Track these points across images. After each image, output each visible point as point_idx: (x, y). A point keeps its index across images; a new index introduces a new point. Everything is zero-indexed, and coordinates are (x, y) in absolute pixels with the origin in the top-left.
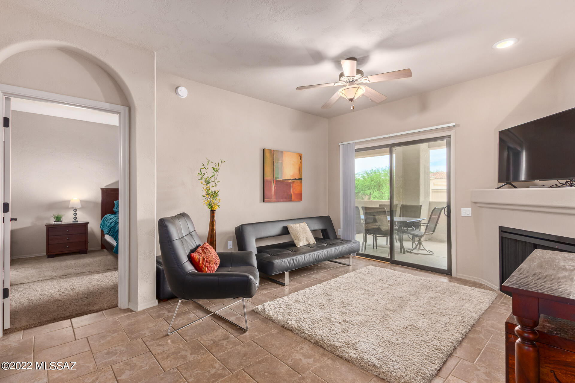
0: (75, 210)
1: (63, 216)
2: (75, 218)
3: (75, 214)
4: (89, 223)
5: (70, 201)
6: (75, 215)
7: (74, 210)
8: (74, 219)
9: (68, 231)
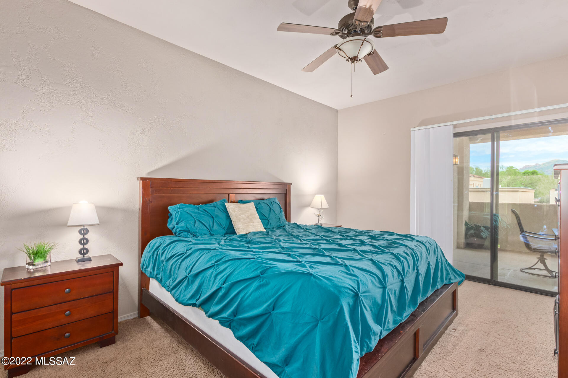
0: (84, 231)
1: (51, 248)
2: (84, 252)
3: (84, 241)
4: (121, 264)
5: (69, 208)
6: (84, 244)
7: (80, 232)
8: (80, 253)
9: (68, 293)
